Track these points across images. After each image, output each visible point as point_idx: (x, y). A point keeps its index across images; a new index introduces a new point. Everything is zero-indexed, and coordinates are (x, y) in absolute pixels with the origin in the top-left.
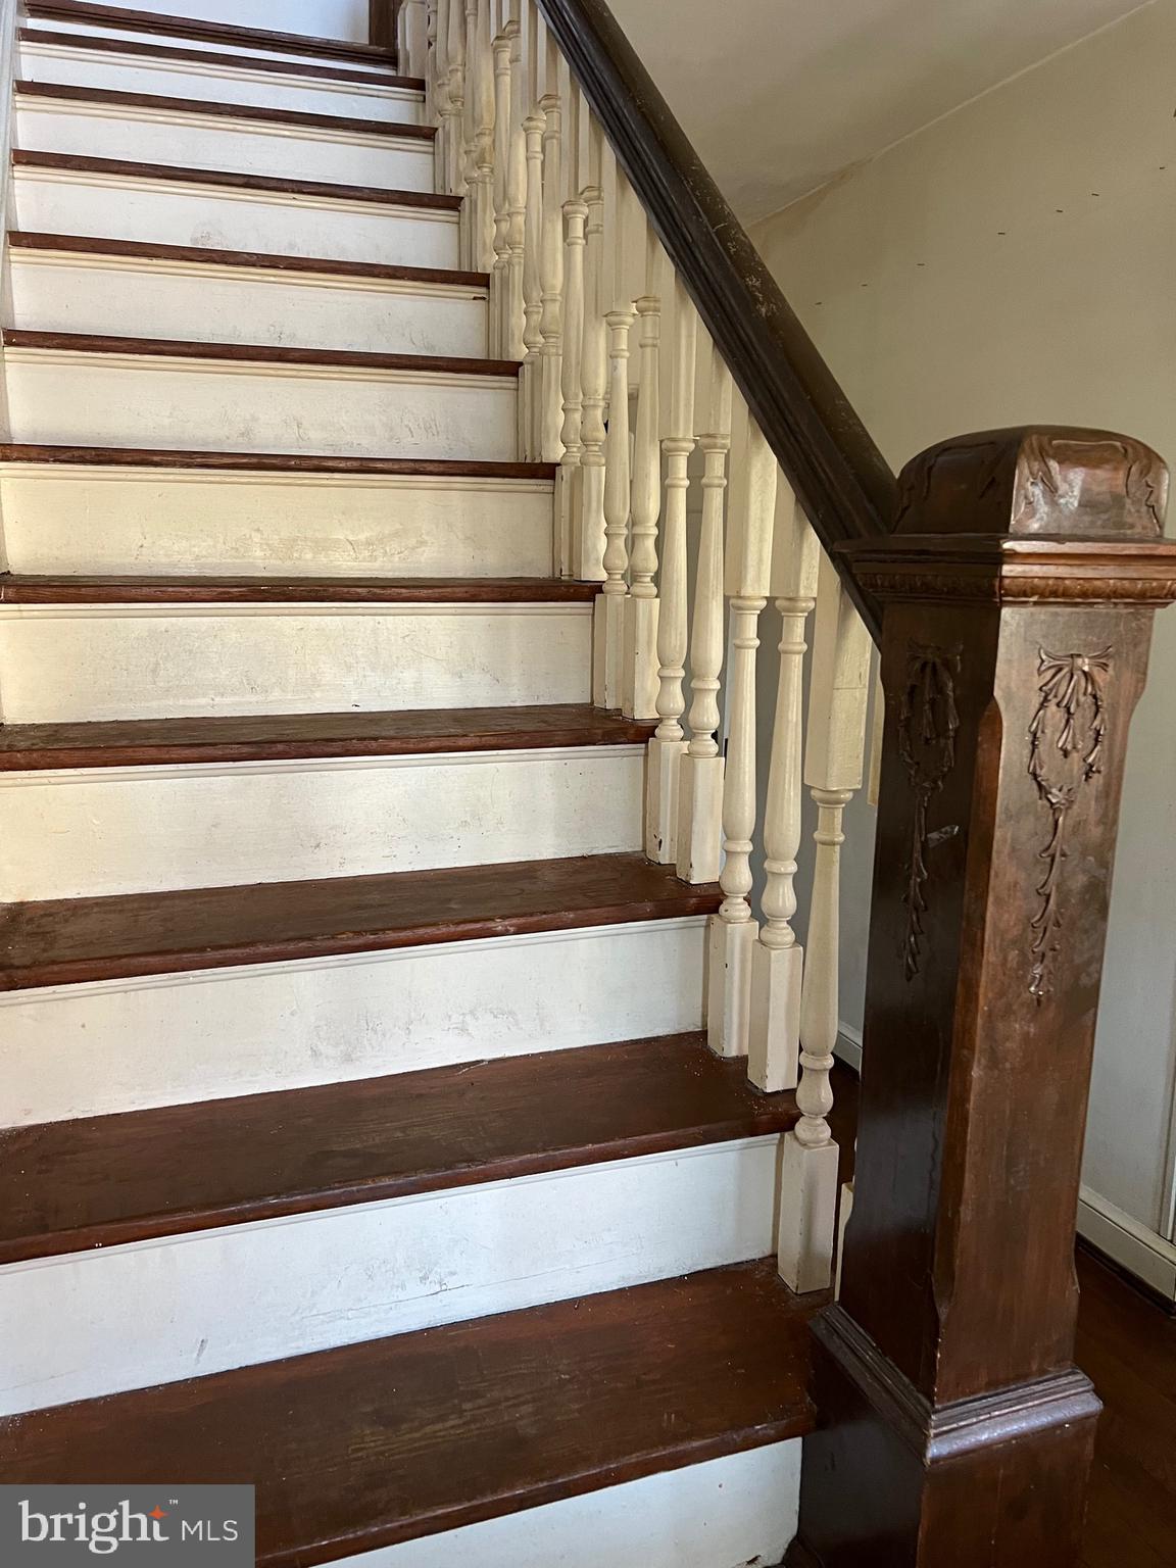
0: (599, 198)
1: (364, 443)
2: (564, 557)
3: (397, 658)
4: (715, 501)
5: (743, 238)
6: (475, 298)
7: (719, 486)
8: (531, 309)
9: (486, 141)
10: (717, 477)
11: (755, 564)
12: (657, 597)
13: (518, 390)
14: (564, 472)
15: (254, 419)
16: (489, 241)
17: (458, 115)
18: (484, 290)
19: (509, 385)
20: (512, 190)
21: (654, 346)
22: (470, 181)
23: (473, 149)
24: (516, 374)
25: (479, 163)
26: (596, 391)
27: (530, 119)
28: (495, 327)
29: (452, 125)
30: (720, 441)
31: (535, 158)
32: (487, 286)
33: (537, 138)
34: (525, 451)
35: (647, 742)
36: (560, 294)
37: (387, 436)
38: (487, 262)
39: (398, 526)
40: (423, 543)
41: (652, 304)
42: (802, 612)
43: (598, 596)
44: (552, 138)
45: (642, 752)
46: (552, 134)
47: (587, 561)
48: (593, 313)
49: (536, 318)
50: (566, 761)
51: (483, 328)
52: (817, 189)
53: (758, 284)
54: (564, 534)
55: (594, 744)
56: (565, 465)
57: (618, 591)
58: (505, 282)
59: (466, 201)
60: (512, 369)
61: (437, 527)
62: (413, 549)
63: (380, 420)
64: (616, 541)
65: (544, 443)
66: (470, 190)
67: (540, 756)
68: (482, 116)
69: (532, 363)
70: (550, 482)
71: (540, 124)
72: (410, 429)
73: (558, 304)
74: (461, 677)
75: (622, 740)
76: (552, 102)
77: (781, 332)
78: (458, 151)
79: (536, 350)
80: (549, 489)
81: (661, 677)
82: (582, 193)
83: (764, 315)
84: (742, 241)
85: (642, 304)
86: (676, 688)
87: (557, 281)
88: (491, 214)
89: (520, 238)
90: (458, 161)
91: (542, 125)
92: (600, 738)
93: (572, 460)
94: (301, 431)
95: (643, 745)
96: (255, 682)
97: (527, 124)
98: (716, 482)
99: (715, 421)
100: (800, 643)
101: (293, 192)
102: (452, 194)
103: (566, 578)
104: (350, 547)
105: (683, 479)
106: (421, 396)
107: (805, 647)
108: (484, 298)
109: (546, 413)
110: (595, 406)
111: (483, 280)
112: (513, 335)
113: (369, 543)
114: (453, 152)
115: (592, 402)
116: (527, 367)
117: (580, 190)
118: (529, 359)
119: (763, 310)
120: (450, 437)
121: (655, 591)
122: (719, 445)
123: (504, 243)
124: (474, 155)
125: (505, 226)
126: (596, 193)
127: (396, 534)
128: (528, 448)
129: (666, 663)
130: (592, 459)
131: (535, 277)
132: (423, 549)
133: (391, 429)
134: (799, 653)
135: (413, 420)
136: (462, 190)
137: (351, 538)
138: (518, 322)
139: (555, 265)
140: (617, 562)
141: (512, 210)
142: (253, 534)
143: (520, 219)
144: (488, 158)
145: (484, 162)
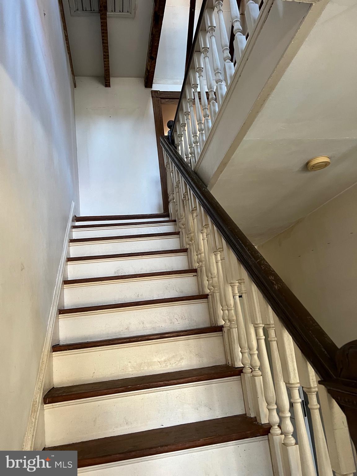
0: (223, 250)
1: (163, 326)
2: (229, 358)
3: (175, 405)
4: (274, 345)
5: (266, 263)
6: (193, 276)
7: (275, 341)
8: (209, 279)
9: (192, 234)
10: (273, 338)
11: (292, 371)
12: (261, 376)
13: (208, 302)
14: (225, 329)
15: (130, 324)
16: (196, 260)
17: (185, 228)
18: (196, 273)
19: (205, 301)
20: (200, 247)
21: (245, 293)
22: (189, 244)
23: (189, 236)
24: (207, 298)
25: (191, 240)
26: (231, 305)
27: (202, 230)
28: (200, 285)
29: (183, 231)
30: (271, 326)
31: (205, 239)
32: (196, 272)
33: (205, 234)
34: (213, 321)
35: (268, 435)
36: (217, 275)
37: (170, 322)
38: (196, 265)
39: (174, 354)
40: (182, 359)
41: (243, 281)
42: (314, 392)
43: (242, 374)
44: (208, 235)
45: (267, 438)
46: (208, 234)
47: (236, 360)
48: (226, 282)
49: (211, 282)
50: (238, 445)
51: (197, 284)
52: (291, 226)
53: (273, 278)
54: (228, 351)
55: (248, 438)
56: (225, 327)
57: (248, 372)
58: (201, 271)
59: (189, 250)
60: (206, 296)
61: (187, 353)
62: (179, 361)
63: (168, 318)
64: (245, 355)
65: (218, 319)
66: (189, 247)
67: (228, 445)
68: (190, 229)
69: (211, 295)
70: (221, 332)
71: (205, 231)
72: (177, 319)
73: (216, 278)
74: (198, 409)
75: (258, 435)
76: (207, 226)
77: (284, 294)
78: (186, 237)
79: (212, 291)
80: (221, 335)
81: (268, 409)
82: (218, 249)
83: (277, 288)
84: (266, 264)
85: (240, 281)
86: (275, 413)
87: (215, 271)
88: (195, 253)
89: (203, 259)
90: (186, 240)
91: (206, 231)
92: (249, 435)
93: (227, 325)
94: (144, 325)
95: (267, 436)
96: (128, 421)
97: (201, 231)
98: (273, 339)
99: (268, 319)
100: (317, 405)
101: (141, 255)
102: (185, 248)
103: (231, 365)
104: (159, 363)
105: (262, 336)
106: (179, 309)
107: (318, 406)
108: (196, 276)
109: (217, 311)
110: (231, 310)
111: (195, 271)
112: (205, 286)
113: (165, 361)
114: (184, 238)
115: (230, 309)
116: (210, 296)
117: (217, 249)
118: (210, 294)
119: (276, 287)
120: (189, 319)
121: (260, 373)
122: (272, 327)
123: (199, 261)
124: (190, 238)
125: (199, 256)
126: (222, 249)
127: (173, 357)
128: (213, 320)
129: (269, 403)
130: (233, 326)
131: (209, 271)
132: (182, 360)
133: (171, 320)
134: (317, 409)
135: (177, 316)
136: (188, 246)
137: (159, 360)
138: (206, 283)
139: (214, 268)
140: (246, 362)
141: (201, 252)
142: (128, 363)
143: (203, 254)
144: (193, 239)
145: (192, 240)
